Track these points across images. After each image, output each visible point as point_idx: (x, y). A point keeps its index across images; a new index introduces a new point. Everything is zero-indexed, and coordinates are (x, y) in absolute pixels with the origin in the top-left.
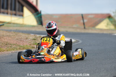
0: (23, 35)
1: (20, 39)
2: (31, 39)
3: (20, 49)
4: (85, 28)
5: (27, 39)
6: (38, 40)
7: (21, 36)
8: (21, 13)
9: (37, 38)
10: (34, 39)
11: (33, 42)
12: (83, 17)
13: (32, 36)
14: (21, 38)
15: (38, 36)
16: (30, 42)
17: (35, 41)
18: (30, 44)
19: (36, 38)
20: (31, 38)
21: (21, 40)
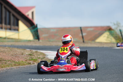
0: (18, 51)
1: (15, 54)
3: (15, 65)
4: (84, 42)
5: (22, 54)
6: (34, 56)
7: (16, 51)
8: (16, 27)
9: (33, 53)
11: (29, 58)
12: (81, 30)
13: (27, 52)
14: (17, 53)
15: (34, 51)
16: (26, 57)
17: (31, 56)
18: (26, 59)
19: (31, 54)
20: (27, 53)
21: (16, 56)
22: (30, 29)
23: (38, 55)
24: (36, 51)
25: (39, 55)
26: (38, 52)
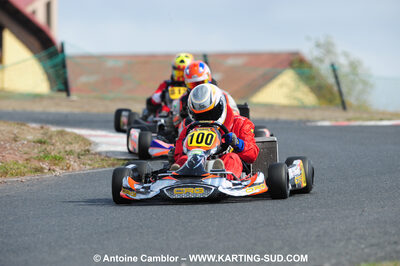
2: (29, 141)
5: (15, 140)
6: (53, 145)
9: (51, 137)
10: (41, 142)
11: (36, 151)
13: (32, 132)
15: (54, 129)
16: (26, 149)
17: (44, 147)
18: (26, 156)
19: (45, 138)
20: (30, 137)
22: (40, 60)
23: (67, 144)
24: (59, 129)
25: (71, 144)
26: (68, 133)
